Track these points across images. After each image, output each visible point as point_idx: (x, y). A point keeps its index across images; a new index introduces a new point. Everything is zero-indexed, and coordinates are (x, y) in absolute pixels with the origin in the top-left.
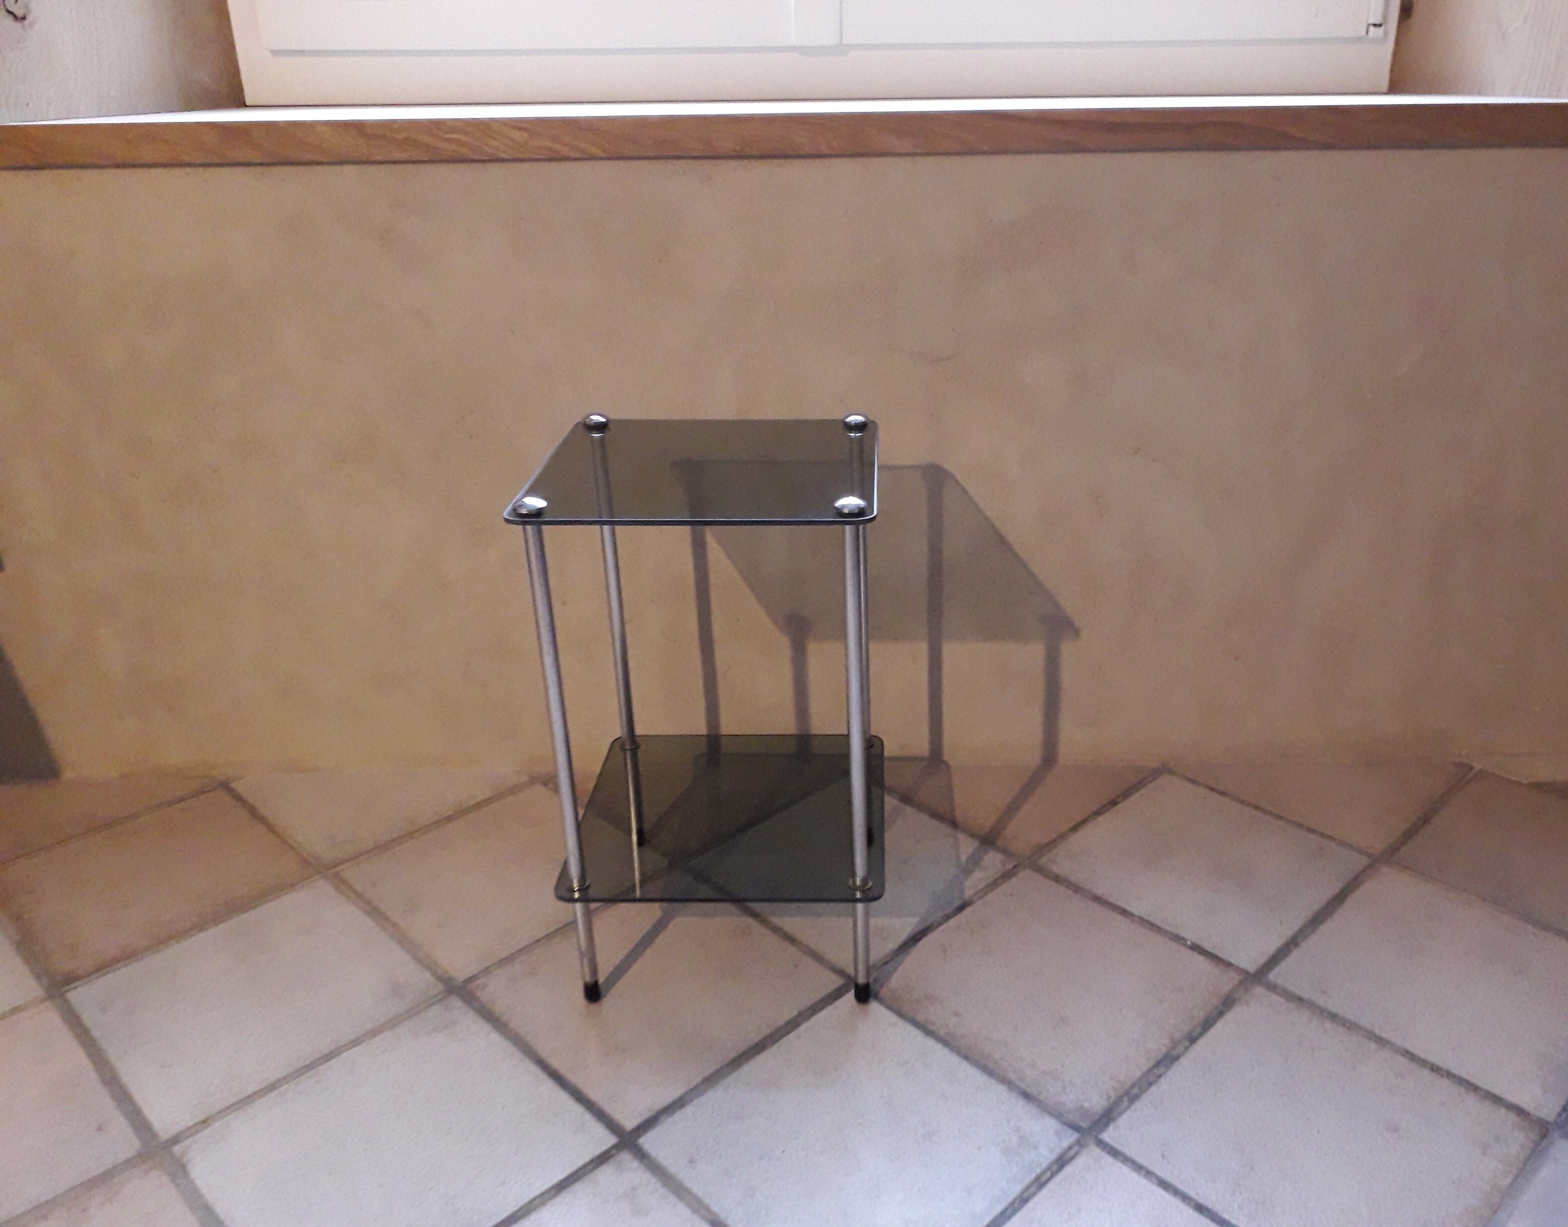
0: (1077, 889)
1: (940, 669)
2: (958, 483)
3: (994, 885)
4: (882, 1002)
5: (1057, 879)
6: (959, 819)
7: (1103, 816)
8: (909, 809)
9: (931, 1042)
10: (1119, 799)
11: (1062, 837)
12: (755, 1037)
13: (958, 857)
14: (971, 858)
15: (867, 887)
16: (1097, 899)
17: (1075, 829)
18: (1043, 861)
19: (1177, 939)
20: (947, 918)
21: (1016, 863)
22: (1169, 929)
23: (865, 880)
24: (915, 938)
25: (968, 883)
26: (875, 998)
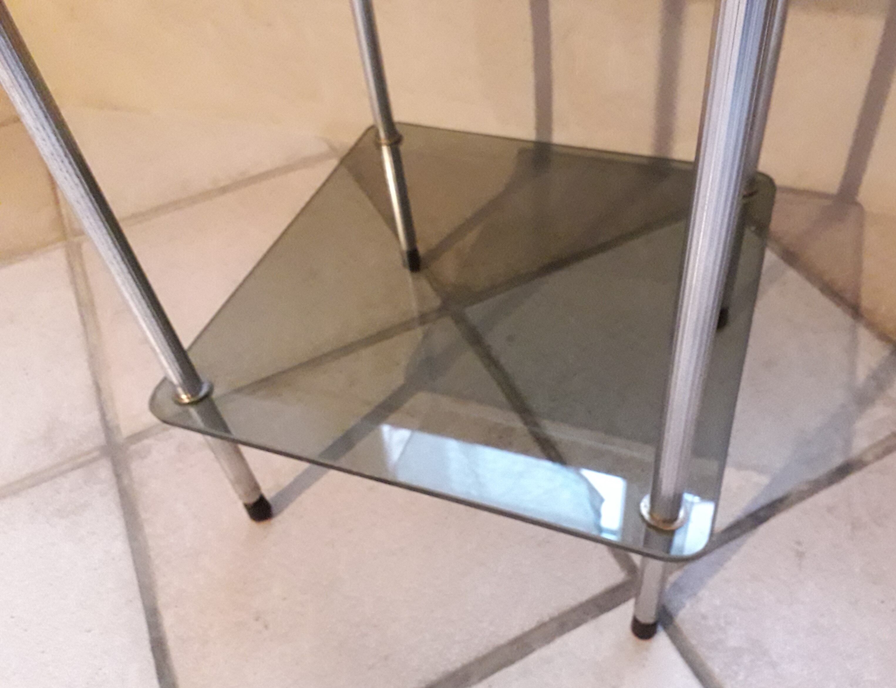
14: (873, 376)
25: (860, 424)
26: (665, 628)
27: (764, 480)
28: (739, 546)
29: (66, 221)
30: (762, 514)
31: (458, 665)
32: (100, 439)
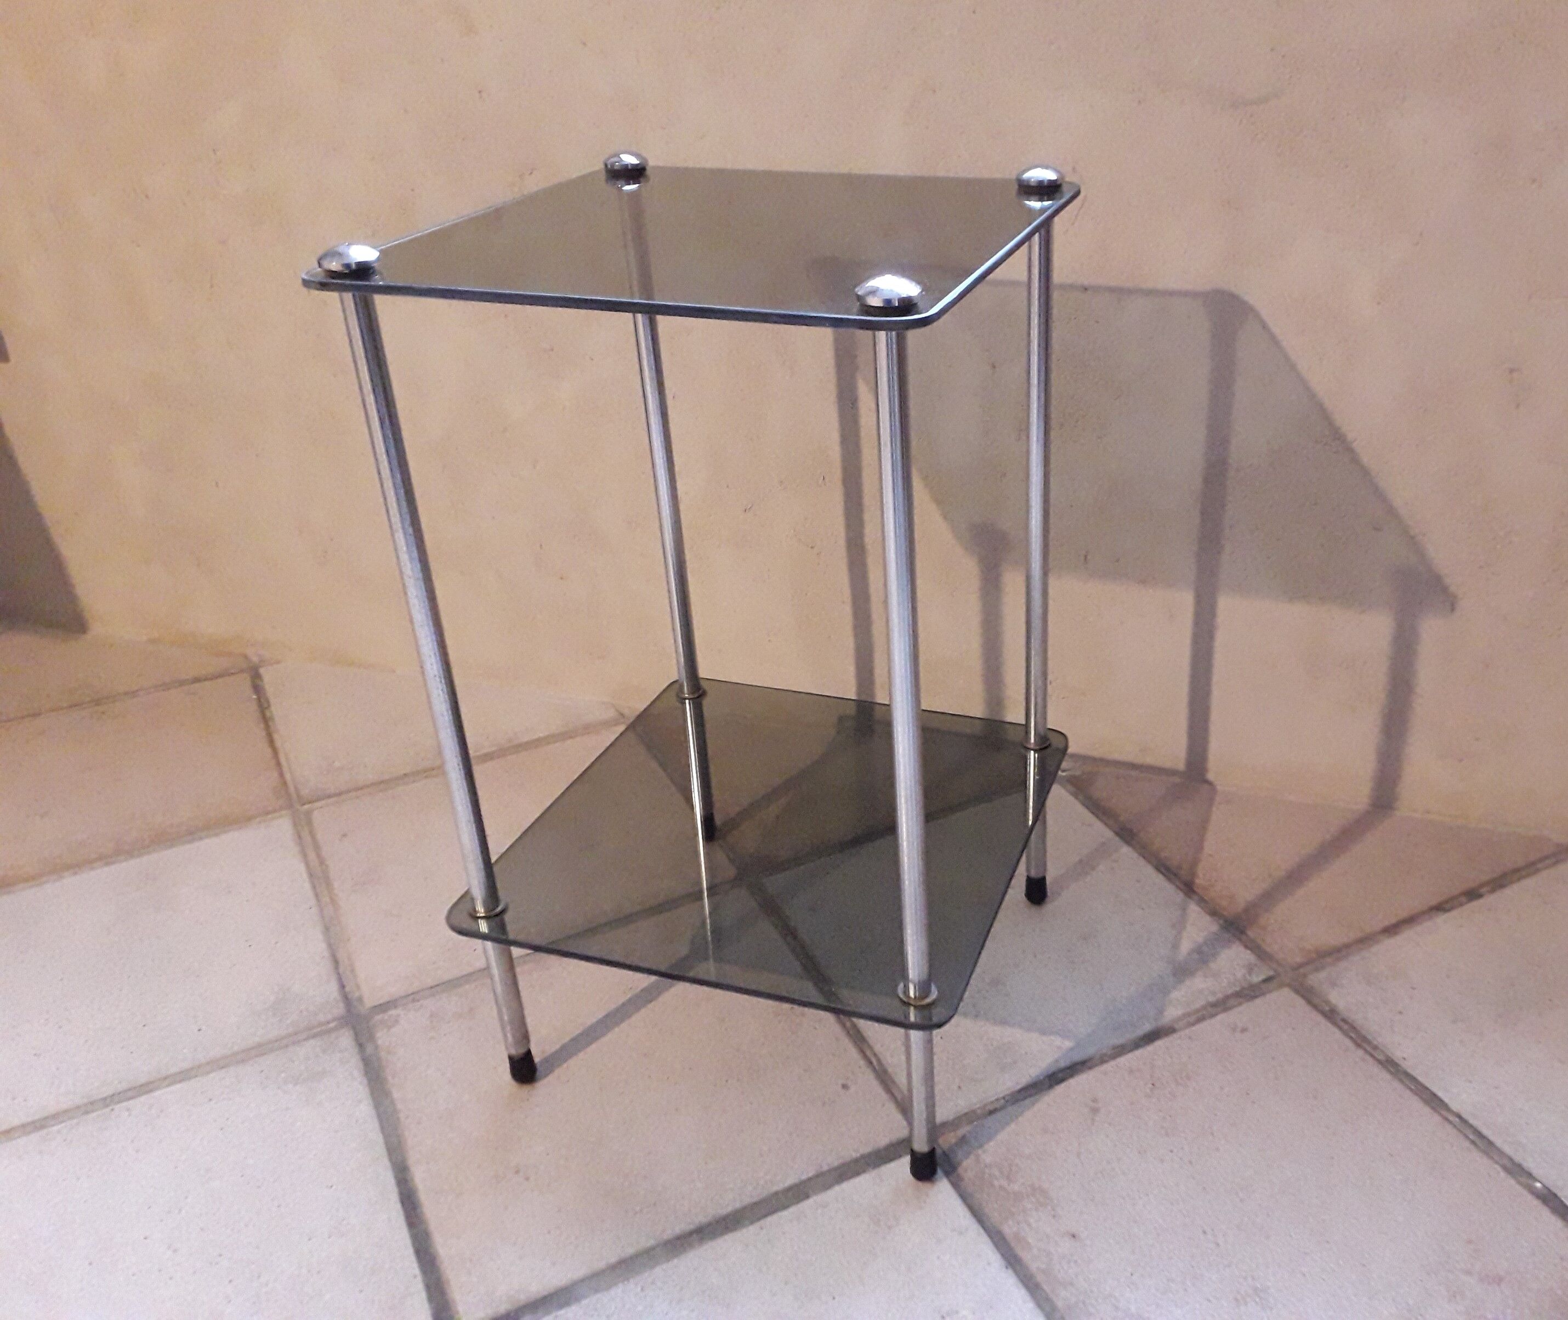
0: (1360, 1039)
1: (1211, 636)
2: (1264, 326)
3: (1221, 1005)
4: (957, 1186)
5: (1331, 1015)
6: (1200, 881)
7: (1447, 915)
8: (1125, 850)
9: (1009, 1282)
10: (1484, 890)
11: (1365, 941)
12: (729, 1203)
13: (1175, 946)
14: (1199, 950)
15: (928, 1000)
16: (1390, 1065)
17: (1392, 930)
18: (1317, 979)
19: (1516, 1170)
20: (1120, 1051)
21: (1271, 973)
22: (1507, 1149)
23: (924, 988)
24: (1055, 1078)
25: (1175, 995)
26: (948, 1174)
27: (1068, 1044)
28: (1033, 1104)
29: (292, 789)
30: (1060, 1075)
31: (730, 1209)
32: (340, 1010)
